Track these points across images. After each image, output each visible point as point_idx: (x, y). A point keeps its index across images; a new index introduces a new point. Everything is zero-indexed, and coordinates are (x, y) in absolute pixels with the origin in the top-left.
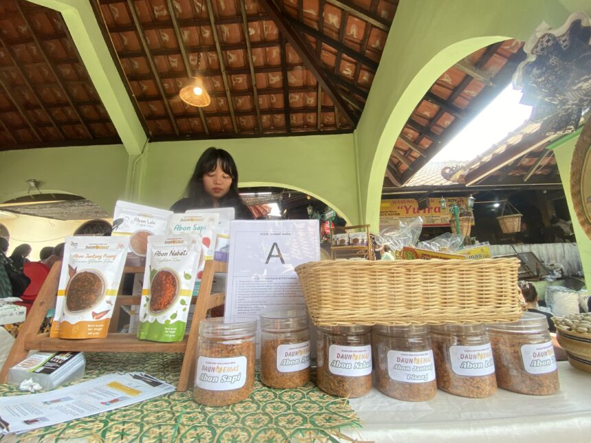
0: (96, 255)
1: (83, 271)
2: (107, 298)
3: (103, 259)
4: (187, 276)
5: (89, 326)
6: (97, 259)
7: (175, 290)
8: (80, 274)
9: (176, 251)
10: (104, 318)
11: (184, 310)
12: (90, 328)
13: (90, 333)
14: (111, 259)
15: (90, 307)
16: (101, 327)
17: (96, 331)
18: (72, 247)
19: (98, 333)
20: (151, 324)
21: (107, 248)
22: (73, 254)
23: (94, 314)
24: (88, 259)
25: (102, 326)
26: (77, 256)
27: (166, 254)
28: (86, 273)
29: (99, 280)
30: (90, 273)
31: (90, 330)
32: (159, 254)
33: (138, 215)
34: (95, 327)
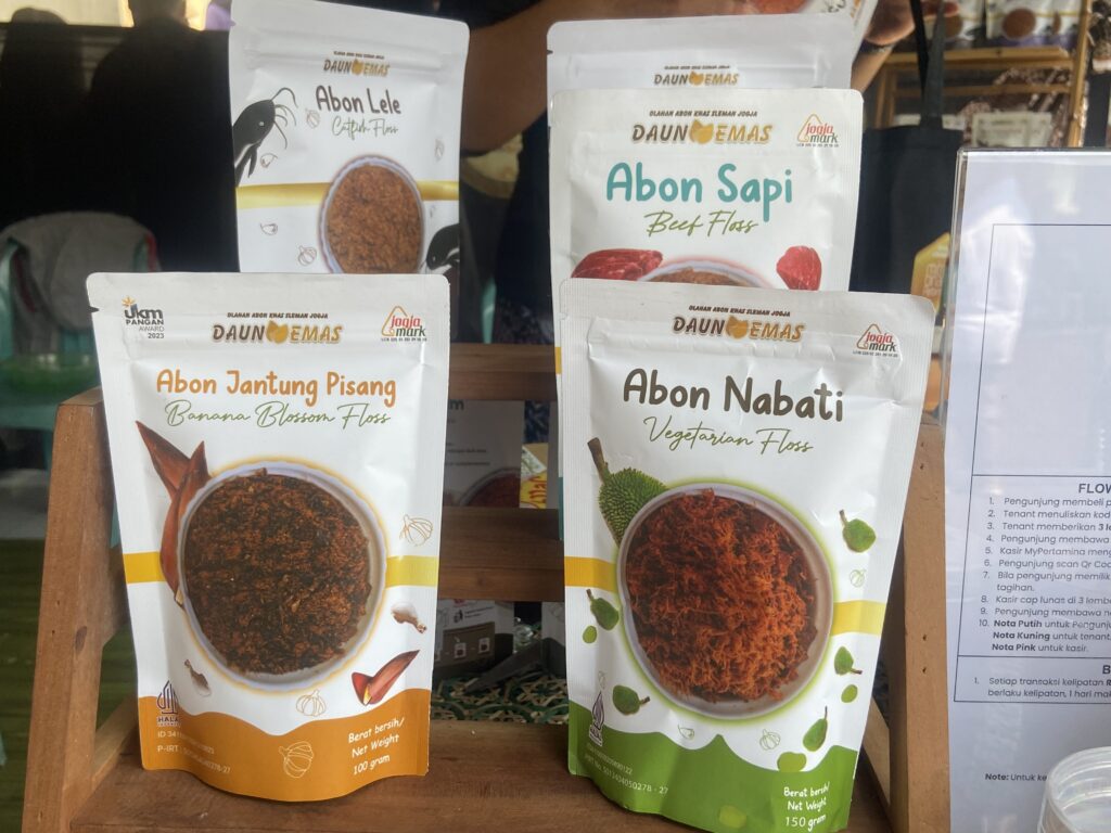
0: (286, 375)
1: (245, 471)
2: (394, 596)
3: (328, 402)
4: (858, 536)
5: (352, 738)
6: (297, 403)
7: (810, 610)
8: (235, 485)
9: (764, 386)
10: (398, 687)
11: (850, 694)
12: (357, 745)
13: (363, 766)
14: (376, 403)
15: (341, 653)
16: (393, 731)
17: (380, 752)
18: (133, 331)
19: (386, 758)
20: (683, 754)
21: (332, 336)
22: (153, 368)
23: (362, 683)
24: (249, 403)
25: (396, 723)
26: (177, 383)
27: (698, 396)
28: (262, 477)
29: (349, 520)
30: (291, 483)
31: (360, 752)
32: (646, 387)
33: (329, 66)
34: (374, 737)
